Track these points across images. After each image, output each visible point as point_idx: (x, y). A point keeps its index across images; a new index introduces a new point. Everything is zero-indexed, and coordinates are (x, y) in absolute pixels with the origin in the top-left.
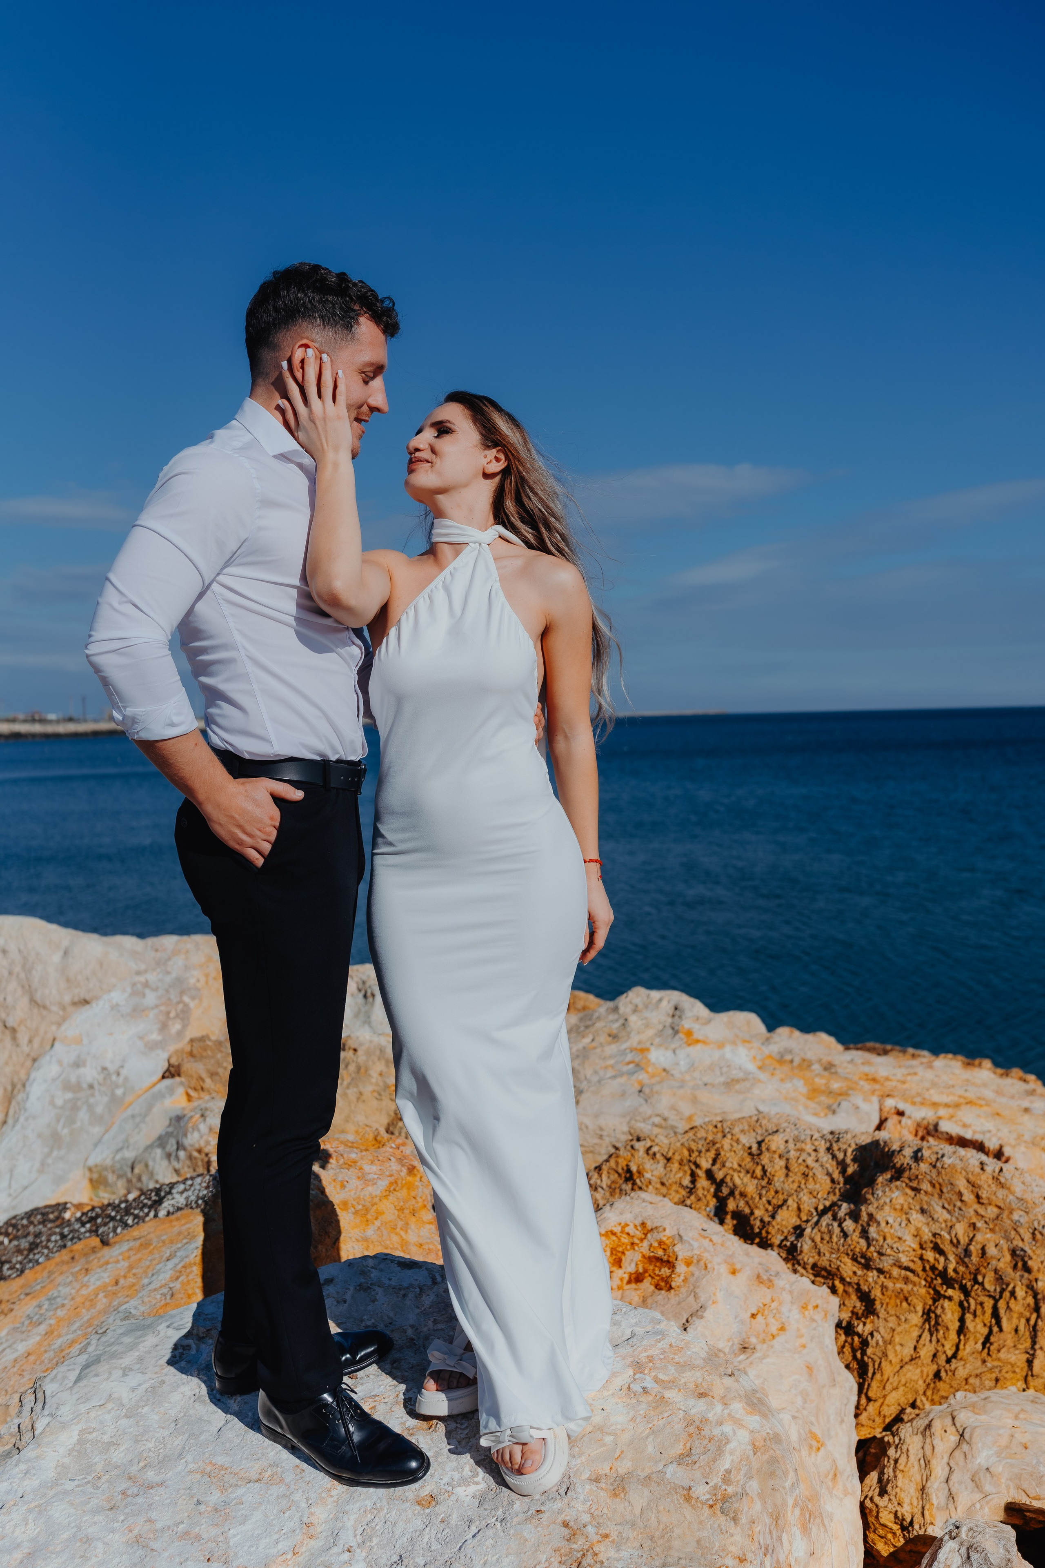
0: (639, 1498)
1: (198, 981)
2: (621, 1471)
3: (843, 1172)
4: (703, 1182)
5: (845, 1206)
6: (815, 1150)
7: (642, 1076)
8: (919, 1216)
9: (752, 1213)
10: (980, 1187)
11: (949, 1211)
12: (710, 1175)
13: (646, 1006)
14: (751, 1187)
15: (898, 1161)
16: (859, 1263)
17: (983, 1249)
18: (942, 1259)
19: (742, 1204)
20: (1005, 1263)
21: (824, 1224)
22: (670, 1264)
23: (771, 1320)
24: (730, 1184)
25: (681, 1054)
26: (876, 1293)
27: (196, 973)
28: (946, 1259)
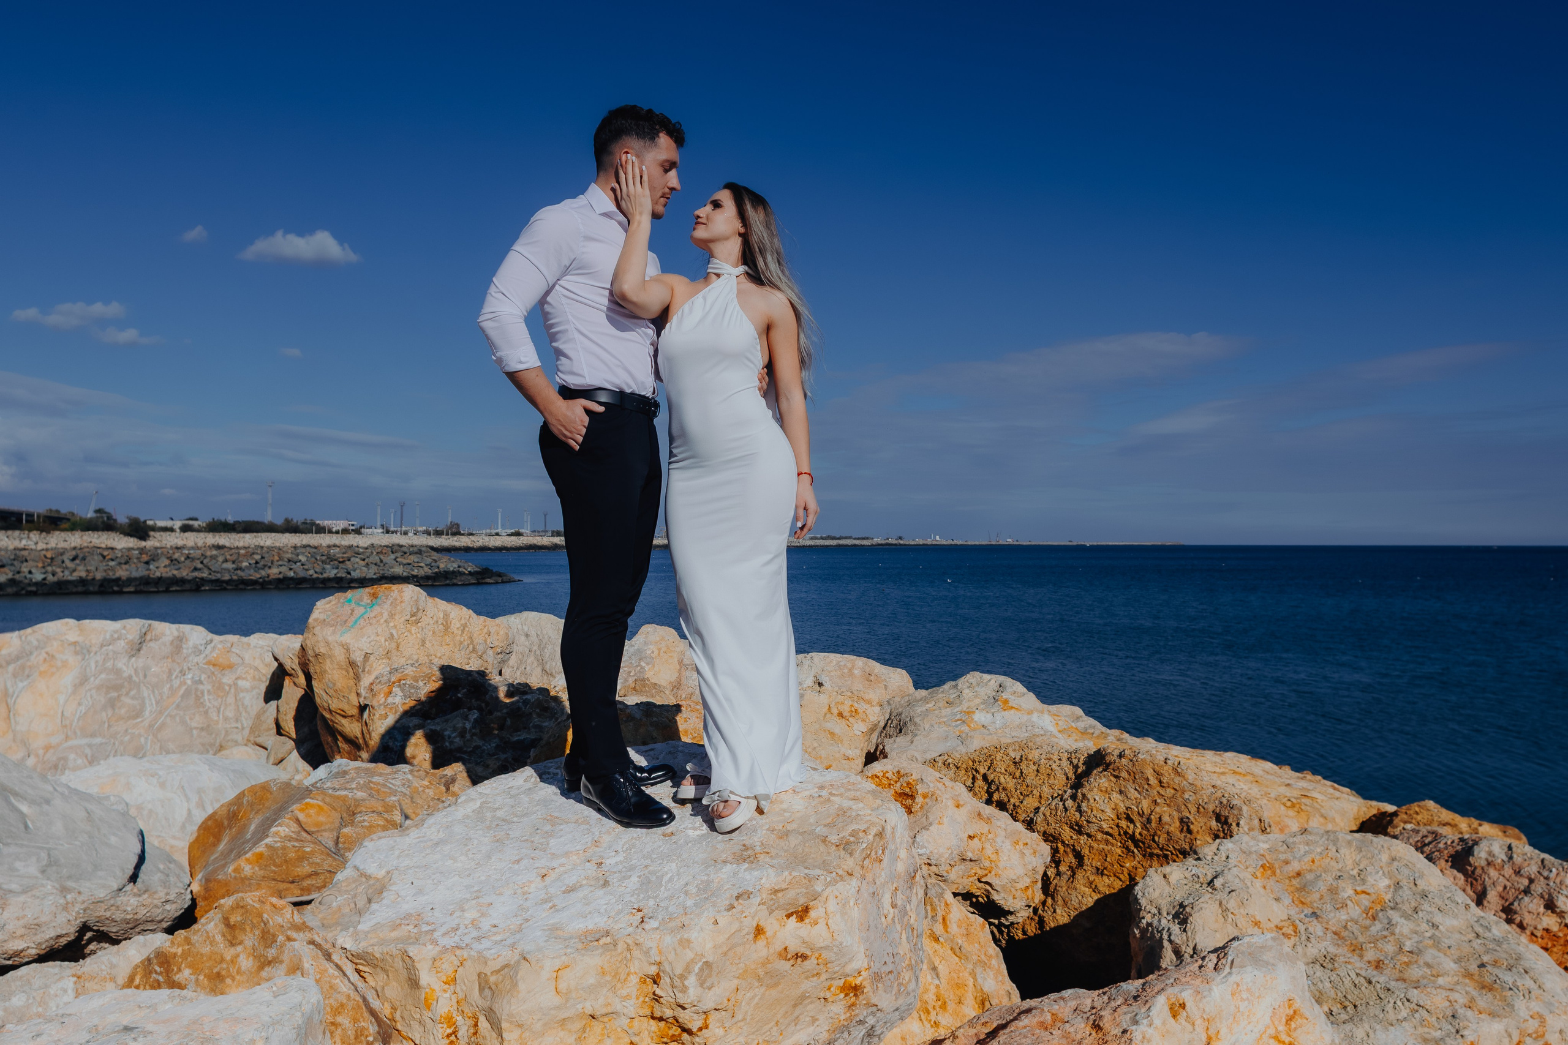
0: (794, 840)
1: (653, 652)
2: (788, 828)
3: (1075, 773)
4: (980, 782)
5: (1070, 791)
6: (1060, 760)
7: (965, 728)
8: (1118, 796)
9: (1009, 801)
10: (1162, 775)
11: (1139, 793)
12: (985, 777)
13: (978, 685)
14: (1010, 783)
15: (1108, 759)
16: (1074, 830)
17: (1160, 818)
18: (1132, 826)
19: (1003, 795)
20: (1175, 827)
21: (1054, 804)
22: (912, 797)
23: (987, 846)
24: (997, 783)
25: (998, 716)
26: (1085, 851)
27: (651, 647)
28: (1135, 826)
